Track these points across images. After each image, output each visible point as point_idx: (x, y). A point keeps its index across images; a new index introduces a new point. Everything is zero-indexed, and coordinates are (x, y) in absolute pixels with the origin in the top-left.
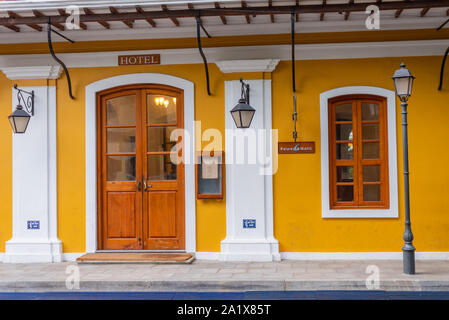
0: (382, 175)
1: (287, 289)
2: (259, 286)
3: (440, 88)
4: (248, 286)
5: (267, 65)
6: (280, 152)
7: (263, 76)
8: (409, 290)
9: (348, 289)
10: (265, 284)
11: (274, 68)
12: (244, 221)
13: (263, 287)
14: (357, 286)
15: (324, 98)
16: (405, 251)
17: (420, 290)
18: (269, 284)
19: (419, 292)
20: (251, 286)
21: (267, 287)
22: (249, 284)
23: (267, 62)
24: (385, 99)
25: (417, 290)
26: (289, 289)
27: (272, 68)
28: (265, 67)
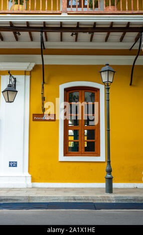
0: (96, 136)
1: (30, 202)
2: (12, 199)
3: (131, 84)
4: (5, 199)
5: (27, 66)
6: (34, 120)
7: (25, 73)
8: (108, 202)
9: (70, 201)
10: (16, 198)
11: (32, 69)
12: (10, 162)
13: (15, 200)
14: (75, 200)
15: (62, 88)
16: (106, 178)
17: (114, 202)
18: (18, 198)
19: (114, 203)
20: (7, 200)
21: (17, 200)
22: (6, 198)
23: (27, 64)
24: (99, 90)
25: (113, 202)
26: (31, 201)
27: (31, 69)
28: (26, 68)
